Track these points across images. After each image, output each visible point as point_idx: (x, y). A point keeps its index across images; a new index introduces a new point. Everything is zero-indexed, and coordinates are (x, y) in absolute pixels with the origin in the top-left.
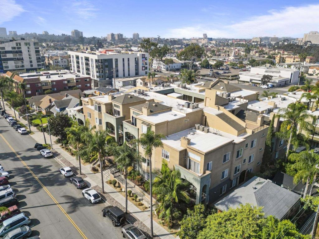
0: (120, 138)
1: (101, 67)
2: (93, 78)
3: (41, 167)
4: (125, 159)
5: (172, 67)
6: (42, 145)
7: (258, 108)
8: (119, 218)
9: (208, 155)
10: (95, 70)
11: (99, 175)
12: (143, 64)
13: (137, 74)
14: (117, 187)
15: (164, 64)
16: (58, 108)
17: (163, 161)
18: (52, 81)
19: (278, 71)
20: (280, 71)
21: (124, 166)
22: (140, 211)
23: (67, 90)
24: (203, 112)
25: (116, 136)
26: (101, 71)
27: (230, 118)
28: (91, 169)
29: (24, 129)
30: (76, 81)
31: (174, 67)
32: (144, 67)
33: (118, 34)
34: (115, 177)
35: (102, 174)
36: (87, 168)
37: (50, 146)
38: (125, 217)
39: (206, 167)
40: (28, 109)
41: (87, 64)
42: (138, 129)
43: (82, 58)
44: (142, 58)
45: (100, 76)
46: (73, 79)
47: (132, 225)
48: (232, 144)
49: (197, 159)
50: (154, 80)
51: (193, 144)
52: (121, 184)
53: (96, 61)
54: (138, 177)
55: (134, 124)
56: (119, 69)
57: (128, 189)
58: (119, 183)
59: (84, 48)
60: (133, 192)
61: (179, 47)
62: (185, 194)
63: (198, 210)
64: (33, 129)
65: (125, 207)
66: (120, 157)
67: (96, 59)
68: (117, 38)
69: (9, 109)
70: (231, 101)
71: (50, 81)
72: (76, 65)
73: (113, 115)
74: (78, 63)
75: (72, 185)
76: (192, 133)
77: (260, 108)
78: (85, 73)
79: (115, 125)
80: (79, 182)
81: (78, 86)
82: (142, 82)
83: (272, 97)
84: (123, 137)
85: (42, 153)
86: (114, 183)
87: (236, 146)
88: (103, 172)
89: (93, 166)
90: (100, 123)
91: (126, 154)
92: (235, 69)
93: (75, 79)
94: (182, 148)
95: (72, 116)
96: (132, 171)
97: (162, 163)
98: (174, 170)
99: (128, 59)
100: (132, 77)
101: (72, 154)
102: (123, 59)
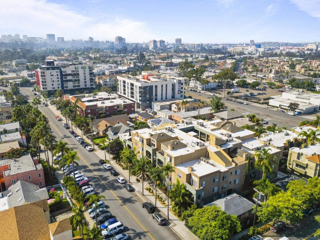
0: (154, 161)
1: (143, 92)
2: (136, 101)
3: (103, 177)
4: (156, 177)
5: (208, 86)
6: (103, 161)
7: (251, 146)
8: (151, 208)
9: (202, 178)
10: (138, 95)
11: (141, 184)
12: (179, 89)
13: (173, 97)
14: (151, 192)
15: (200, 84)
16: (112, 133)
17: (177, 179)
18: (106, 107)
19: (308, 98)
20: (309, 98)
21: (155, 180)
22: (163, 207)
23: (117, 114)
24: (207, 149)
25: (152, 160)
26: (143, 96)
27: (223, 155)
28: (136, 180)
29: (90, 147)
30: (124, 107)
31: (210, 86)
32: (180, 91)
33: (160, 41)
34: (150, 186)
35: (143, 184)
36: (133, 179)
37: (109, 161)
38: (154, 209)
39: (201, 184)
40: (89, 130)
41: (132, 89)
42: (165, 158)
43: (128, 83)
44: (179, 83)
45: (142, 100)
46: (121, 105)
47: (158, 213)
48: (219, 172)
49: (196, 180)
50: (186, 106)
51: (195, 171)
52: (153, 190)
53: (140, 87)
54: (164, 187)
55: (162, 154)
56: (158, 94)
57: (157, 194)
58: (152, 190)
59: (127, 62)
60: (160, 196)
61: (222, 57)
62: (187, 198)
63: (193, 207)
64: (96, 147)
65: (155, 204)
66: (153, 176)
67: (139, 86)
68: (159, 45)
69: (76, 129)
70: (229, 141)
71: (104, 107)
72: (122, 88)
73: (150, 146)
74: (124, 86)
75: (125, 188)
76: (197, 163)
77: (252, 146)
78: (130, 96)
79: (151, 153)
80: (129, 187)
81: (124, 111)
82: (176, 107)
83: (278, 132)
84: (156, 161)
85: (105, 166)
86: (150, 190)
87: (222, 173)
88: (144, 183)
89: (137, 178)
90: (143, 150)
91: (157, 174)
92: (273, 88)
93: (123, 105)
94: (188, 173)
95: (123, 141)
96: (161, 184)
97: (176, 180)
98: (183, 185)
99: (166, 85)
100: (169, 101)
101: (123, 169)
102: (162, 85)
